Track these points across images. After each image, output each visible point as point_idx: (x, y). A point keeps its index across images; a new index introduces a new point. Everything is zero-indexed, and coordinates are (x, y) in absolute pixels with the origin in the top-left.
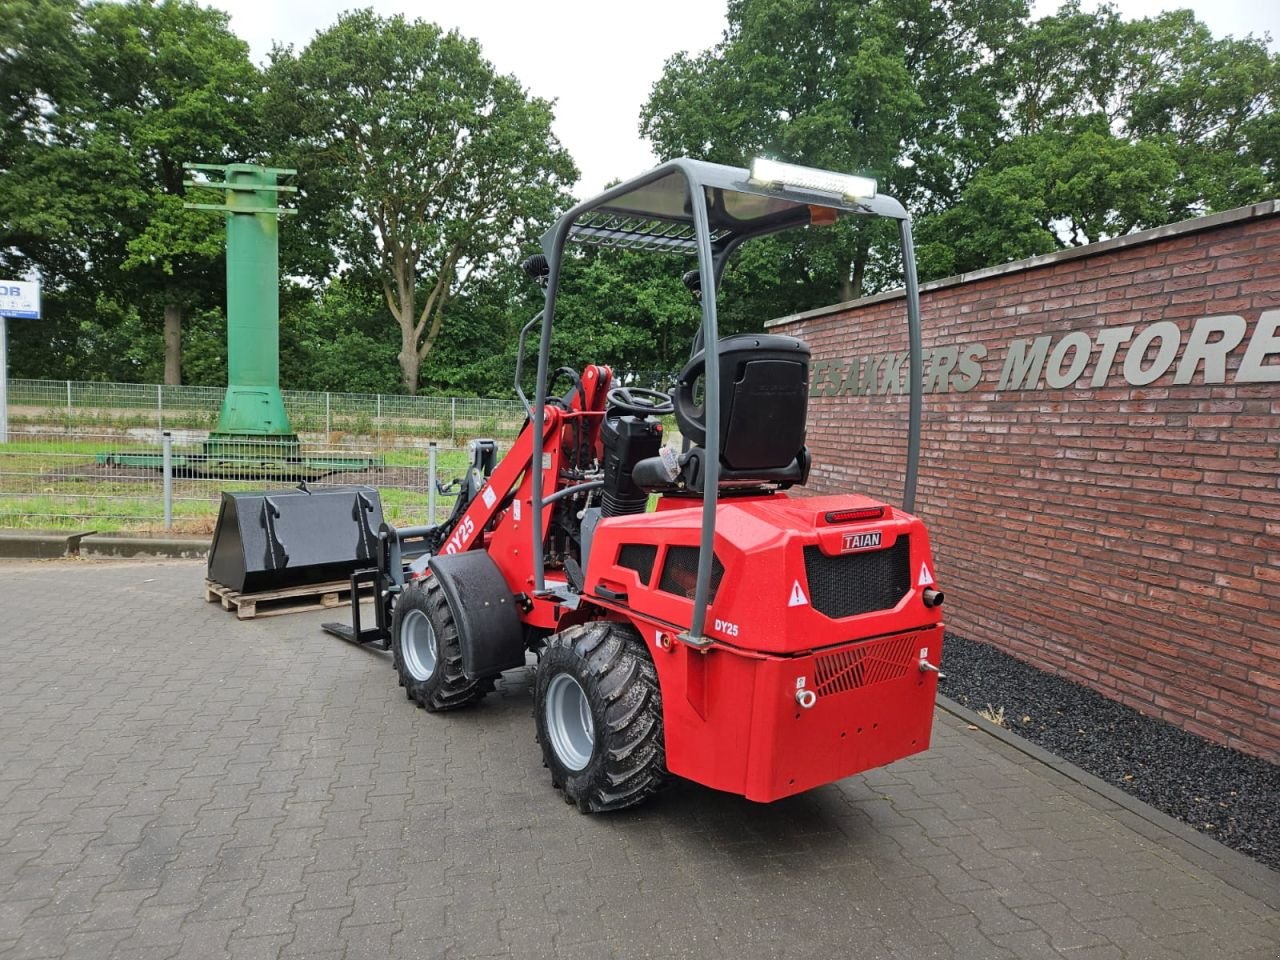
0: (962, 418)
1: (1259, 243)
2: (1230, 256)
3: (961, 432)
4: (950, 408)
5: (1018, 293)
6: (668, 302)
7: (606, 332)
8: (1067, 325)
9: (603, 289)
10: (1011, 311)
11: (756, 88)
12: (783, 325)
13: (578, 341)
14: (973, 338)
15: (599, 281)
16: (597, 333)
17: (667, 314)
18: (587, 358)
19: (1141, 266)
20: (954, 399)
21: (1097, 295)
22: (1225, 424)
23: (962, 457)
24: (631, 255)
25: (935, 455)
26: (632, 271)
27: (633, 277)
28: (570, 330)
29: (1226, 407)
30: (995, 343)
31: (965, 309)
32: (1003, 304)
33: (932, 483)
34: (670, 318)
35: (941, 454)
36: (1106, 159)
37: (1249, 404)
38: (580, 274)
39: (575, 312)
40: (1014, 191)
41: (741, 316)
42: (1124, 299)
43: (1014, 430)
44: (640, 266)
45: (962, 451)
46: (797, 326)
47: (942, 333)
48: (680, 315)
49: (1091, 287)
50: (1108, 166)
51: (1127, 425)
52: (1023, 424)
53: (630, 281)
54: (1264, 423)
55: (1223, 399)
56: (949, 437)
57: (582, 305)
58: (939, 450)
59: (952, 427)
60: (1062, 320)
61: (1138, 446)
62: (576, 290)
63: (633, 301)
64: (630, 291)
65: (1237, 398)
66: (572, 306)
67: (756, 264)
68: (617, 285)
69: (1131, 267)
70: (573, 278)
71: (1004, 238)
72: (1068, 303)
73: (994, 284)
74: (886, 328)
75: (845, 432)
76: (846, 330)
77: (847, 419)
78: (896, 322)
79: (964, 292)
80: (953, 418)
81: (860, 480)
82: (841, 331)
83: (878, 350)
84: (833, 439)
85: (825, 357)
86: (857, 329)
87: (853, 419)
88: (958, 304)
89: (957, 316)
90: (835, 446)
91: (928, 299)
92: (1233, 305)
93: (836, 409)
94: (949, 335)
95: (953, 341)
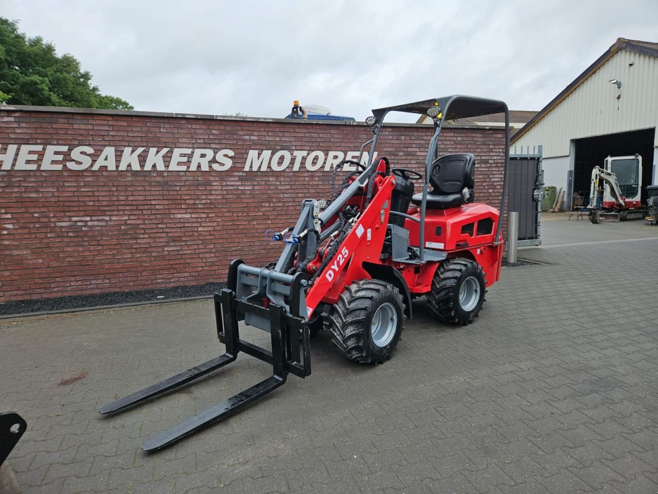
0: (221, 183)
2: (337, 134)
3: (222, 190)
4: (212, 179)
5: (250, 130)
8: (278, 147)
10: (247, 137)
14: (224, 146)
19: (307, 131)
20: (214, 174)
21: (290, 138)
23: (224, 201)
25: (204, 201)
30: (239, 150)
31: (214, 132)
32: (241, 133)
33: (203, 215)
35: (209, 201)
42: (302, 141)
43: (256, 187)
45: (223, 198)
47: (199, 141)
49: (287, 134)
51: (309, 184)
52: (261, 185)
55: (339, 176)
56: (213, 192)
58: (206, 199)
59: (215, 188)
60: (276, 145)
61: (314, 191)
65: (343, 176)
69: (303, 130)
72: (278, 139)
73: (233, 124)
74: (142, 132)
75: (102, 194)
76: (90, 127)
77: (103, 186)
78: (153, 130)
79: (213, 123)
80: (214, 184)
81: (129, 222)
82: (83, 127)
83: (136, 144)
84: (87, 199)
85: (60, 142)
86: (106, 128)
87: (113, 186)
88: (209, 128)
89: (209, 135)
90: (92, 203)
91: (183, 122)
92: (339, 148)
93: (86, 179)
94: (205, 143)
95: (208, 146)
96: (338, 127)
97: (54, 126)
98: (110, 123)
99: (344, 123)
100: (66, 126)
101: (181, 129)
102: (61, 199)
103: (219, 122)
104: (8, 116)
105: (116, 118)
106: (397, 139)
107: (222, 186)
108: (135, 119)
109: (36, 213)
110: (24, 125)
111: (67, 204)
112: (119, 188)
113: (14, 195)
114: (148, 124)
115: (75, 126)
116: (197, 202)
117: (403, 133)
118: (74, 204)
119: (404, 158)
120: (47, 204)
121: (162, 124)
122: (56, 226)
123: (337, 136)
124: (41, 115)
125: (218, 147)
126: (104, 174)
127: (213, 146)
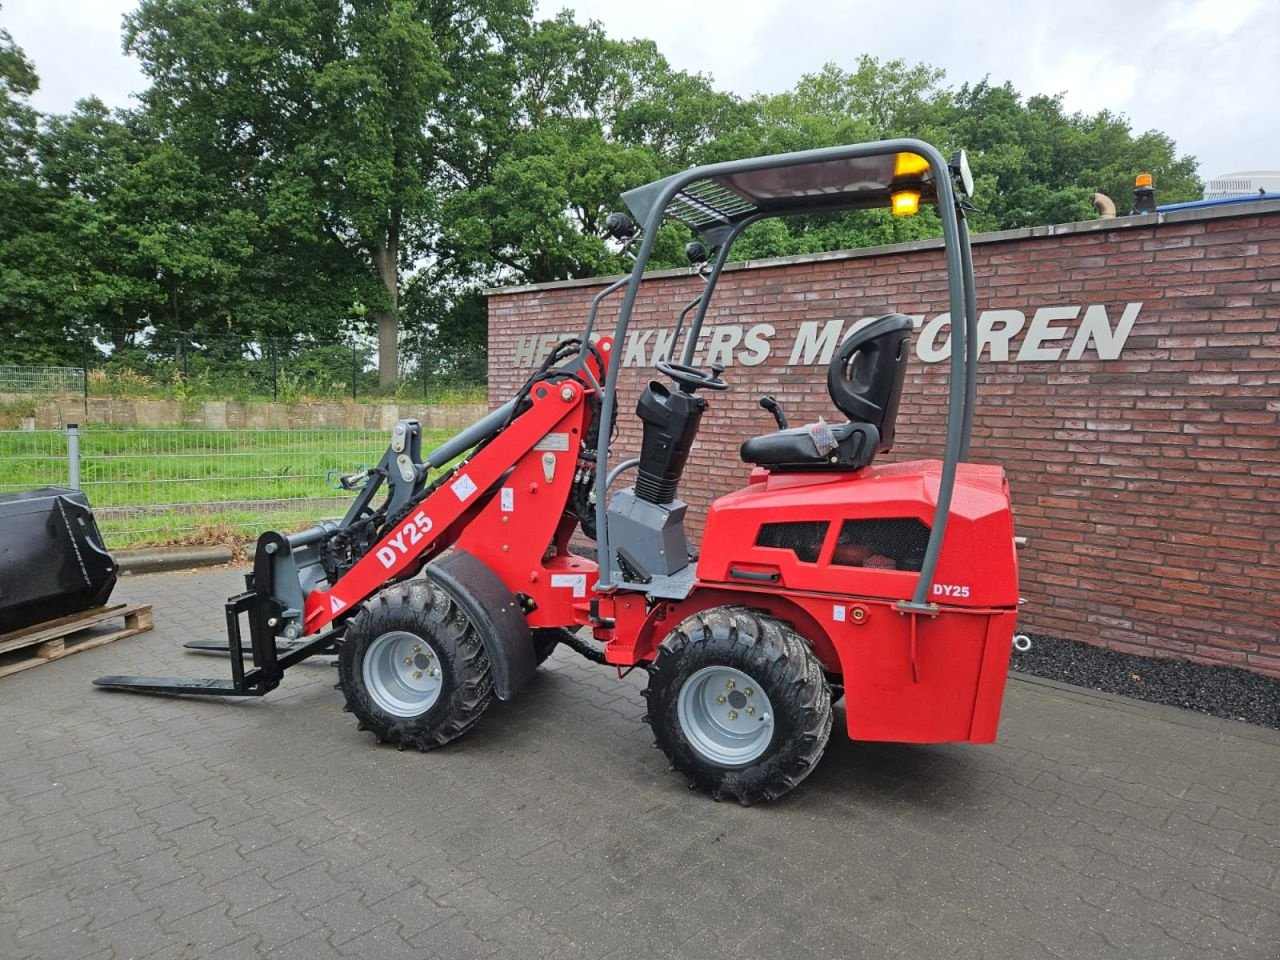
0: (750, 388)
1: (1033, 256)
2: (1009, 265)
3: (749, 401)
4: (736, 380)
5: (806, 282)
6: (181, 251)
7: (97, 282)
8: (859, 312)
9: (91, 228)
10: (800, 297)
11: (277, 25)
12: (511, 294)
13: (56, 290)
14: (759, 318)
15: (81, 217)
16: (83, 282)
17: (182, 265)
18: (70, 313)
19: (928, 267)
20: (740, 372)
21: (887, 288)
22: (1009, 392)
23: (752, 423)
24: (125, 191)
25: (721, 422)
26: (127, 210)
27: (129, 217)
28: (41, 276)
29: (1010, 379)
30: (783, 324)
31: (747, 292)
32: (790, 290)
33: (719, 447)
34: (186, 270)
35: (728, 421)
36: (611, 162)
37: (1029, 377)
38: (51, 207)
39: (47, 253)
41: (272, 274)
42: (914, 293)
43: (808, 399)
44: (137, 205)
45: (750, 418)
46: (531, 296)
47: (723, 313)
48: (199, 267)
49: (880, 281)
50: (613, 167)
51: (921, 394)
52: (817, 394)
53: (126, 222)
54: (1042, 391)
55: (1006, 373)
56: (736, 406)
57: (58, 245)
58: (726, 417)
59: (739, 397)
60: (855, 307)
61: (932, 410)
62: (48, 226)
63: (133, 246)
64: (126, 234)
65: (1018, 373)
66: (42, 245)
67: (289, 218)
68: (111, 227)
69: (919, 267)
70: (41, 211)
71: (536, 220)
72: (860, 293)
73: (779, 272)
74: (653, 304)
79: (745, 277)
80: (739, 389)
83: (645, 325)
88: (739, 287)
89: (739, 298)
92: (1013, 303)
94: (731, 314)
95: (736, 320)
96: (1012, 247)
97: (570, 307)
99: (1027, 235)
100: (579, 306)
103: (755, 274)
104: (533, 299)
106: (1228, 258)
107: (751, 393)
110: (545, 309)
116: (711, 422)
117: (1251, 236)
119: (1256, 317)
123: (1010, 271)
124: (560, 293)
125: (749, 320)
127: (743, 319)
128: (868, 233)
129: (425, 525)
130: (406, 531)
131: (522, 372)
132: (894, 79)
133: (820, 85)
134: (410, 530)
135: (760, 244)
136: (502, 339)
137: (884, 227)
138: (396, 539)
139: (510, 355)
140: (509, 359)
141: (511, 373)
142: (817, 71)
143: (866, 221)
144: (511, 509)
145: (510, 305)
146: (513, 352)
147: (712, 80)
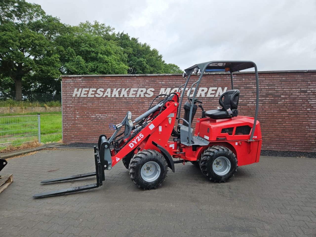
0: (149, 102)
2: (204, 79)
3: (149, 105)
4: (145, 100)
5: (162, 80)
8: (174, 86)
10: (160, 83)
12: (71, 77)
14: (150, 87)
21: (180, 82)
22: (205, 103)
25: (141, 110)
29: (205, 100)
30: (157, 88)
31: (147, 81)
32: (158, 81)
37: (209, 100)
40: (10, 39)
47: (141, 85)
49: (178, 81)
54: (211, 103)
55: (205, 99)
56: (145, 106)
58: (142, 109)
59: (146, 104)
60: (173, 85)
65: (207, 99)
72: (174, 83)
73: (155, 77)
74: (120, 82)
75: (106, 106)
76: (103, 81)
77: (106, 103)
78: (124, 81)
79: (146, 77)
80: (146, 103)
81: (114, 117)
82: (101, 81)
83: (118, 87)
84: (101, 108)
85: (94, 87)
86: (108, 81)
87: (109, 103)
88: (145, 80)
89: (145, 82)
90: (102, 109)
91: (135, 78)
92: (205, 86)
93: (101, 100)
94: (143, 86)
95: (144, 87)
97: (93, 81)
98: (110, 79)
99: (208, 74)
100: (96, 81)
101: (134, 80)
102: (93, 107)
103: (149, 77)
104: (80, 79)
105: (112, 78)
106: (240, 80)
108: (118, 78)
109: (85, 112)
110: (84, 81)
111: (95, 109)
112: (111, 104)
113: (80, 106)
114: (123, 79)
115: (99, 81)
116: (138, 110)
117: (244, 77)
118: (97, 109)
120: (89, 109)
121: (127, 79)
122: (91, 117)
123: (204, 80)
124: (89, 78)
125: (148, 87)
126: (107, 98)
127: (146, 87)
128: (105, 64)
129: (142, 136)
130: (137, 138)
131: (76, 98)
132: (103, 28)
133: (85, 26)
134: (138, 138)
135: (78, 64)
136: (68, 89)
137: (109, 63)
138: (134, 141)
139: (71, 93)
140: (70, 94)
141: (72, 98)
142: (84, 22)
143: (104, 61)
144: (161, 131)
145: (70, 80)
146: (72, 93)
147: (60, 20)
